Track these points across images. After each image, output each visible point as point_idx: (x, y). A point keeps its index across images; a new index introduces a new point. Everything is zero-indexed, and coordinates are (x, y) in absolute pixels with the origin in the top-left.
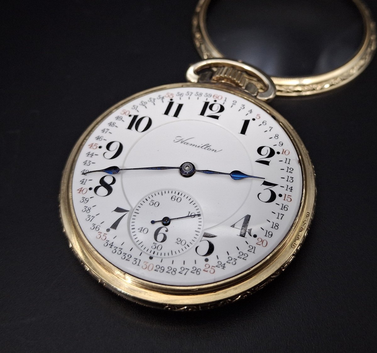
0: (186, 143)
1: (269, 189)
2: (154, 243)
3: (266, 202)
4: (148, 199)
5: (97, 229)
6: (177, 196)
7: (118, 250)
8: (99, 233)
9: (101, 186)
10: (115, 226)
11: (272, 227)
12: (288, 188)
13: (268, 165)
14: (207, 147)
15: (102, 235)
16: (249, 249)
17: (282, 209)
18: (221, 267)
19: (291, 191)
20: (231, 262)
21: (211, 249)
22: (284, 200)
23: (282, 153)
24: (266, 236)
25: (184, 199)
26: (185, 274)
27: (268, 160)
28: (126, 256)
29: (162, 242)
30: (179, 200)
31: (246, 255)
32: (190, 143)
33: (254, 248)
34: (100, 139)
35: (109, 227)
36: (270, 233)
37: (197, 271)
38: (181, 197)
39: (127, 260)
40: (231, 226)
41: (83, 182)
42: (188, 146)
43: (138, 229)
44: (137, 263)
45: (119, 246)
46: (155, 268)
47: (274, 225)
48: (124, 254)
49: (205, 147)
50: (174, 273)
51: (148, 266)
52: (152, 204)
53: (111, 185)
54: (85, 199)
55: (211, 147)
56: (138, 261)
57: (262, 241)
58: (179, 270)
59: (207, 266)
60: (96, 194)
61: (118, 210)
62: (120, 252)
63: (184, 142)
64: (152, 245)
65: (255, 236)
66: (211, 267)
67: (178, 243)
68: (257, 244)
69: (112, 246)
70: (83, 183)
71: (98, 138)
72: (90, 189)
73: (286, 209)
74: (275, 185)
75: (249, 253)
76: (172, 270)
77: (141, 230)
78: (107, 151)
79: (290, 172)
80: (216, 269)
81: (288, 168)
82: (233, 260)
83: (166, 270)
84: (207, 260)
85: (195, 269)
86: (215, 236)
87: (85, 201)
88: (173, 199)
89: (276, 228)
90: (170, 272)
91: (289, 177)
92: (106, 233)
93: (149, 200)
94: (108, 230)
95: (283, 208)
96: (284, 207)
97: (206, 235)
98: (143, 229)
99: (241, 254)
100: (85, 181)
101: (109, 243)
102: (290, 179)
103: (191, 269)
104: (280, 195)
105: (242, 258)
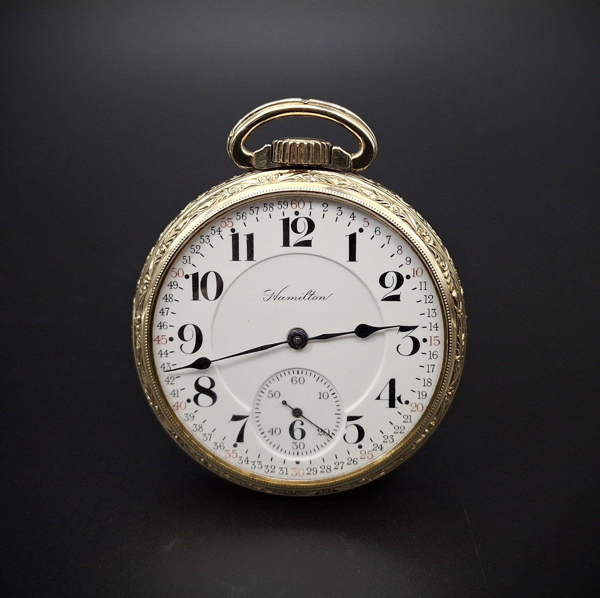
0: (282, 298)
1: (408, 335)
2: (293, 443)
3: (409, 355)
4: (263, 391)
5: (222, 447)
6: (298, 376)
7: (256, 464)
8: (227, 452)
9: (200, 394)
10: (240, 438)
11: (425, 386)
12: (432, 326)
13: (400, 300)
14: (311, 295)
15: (231, 452)
16: (404, 419)
17: (431, 359)
18: (378, 449)
19: (437, 330)
20: (388, 440)
21: (361, 433)
22: (431, 345)
23: (414, 276)
24: (419, 398)
25: (307, 377)
26: (342, 468)
27: (396, 293)
28: (269, 467)
29: (302, 438)
30: (302, 380)
31: (403, 428)
32: (286, 296)
33: (409, 417)
34: (165, 327)
35: (235, 441)
36: (424, 394)
37: (354, 461)
38: (302, 376)
39: (271, 472)
40: (377, 399)
41: (174, 394)
42: (285, 301)
43: (269, 432)
44: (285, 472)
45: (256, 459)
46: (306, 472)
47: (426, 382)
48: (266, 467)
49: (308, 296)
50: (329, 471)
51: (298, 472)
52: (271, 396)
53: (211, 389)
54: (188, 416)
55: (317, 294)
56: (284, 470)
57: (417, 406)
58: (333, 466)
59: (363, 453)
60: (199, 405)
61: (236, 418)
62: (260, 466)
63: (278, 297)
64: (292, 445)
65: (407, 402)
66: (367, 453)
67: (321, 434)
68: (411, 411)
69: (248, 461)
70: (176, 396)
71: (161, 327)
72: (189, 401)
73: (435, 356)
74: (414, 328)
75: (404, 424)
76: (326, 468)
77: (272, 432)
78: (183, 342)
79: (429, 302)
80: (373, 453)
81: (426, 296)
82: (389, 438)
83: (319, 470)
84: (360, 447)
85: (350, 460)
86: (360, 417)
87: (189, 417)
88: (294, 382)
89: (429, 384)
90: (325, 470)
91: (430, 310)
92: (235, 449)
93: (266, 392)
94: (235, 446)
95: (432, 357)
96: (433, 355)
97: (350, 419)
98: (274, 431)
99: (397, 428)
100: (176, 392)
101: (243, 459)
102: (431, 312)
103: (346, 461)
104: (425, 340)
105: (399, 432)
